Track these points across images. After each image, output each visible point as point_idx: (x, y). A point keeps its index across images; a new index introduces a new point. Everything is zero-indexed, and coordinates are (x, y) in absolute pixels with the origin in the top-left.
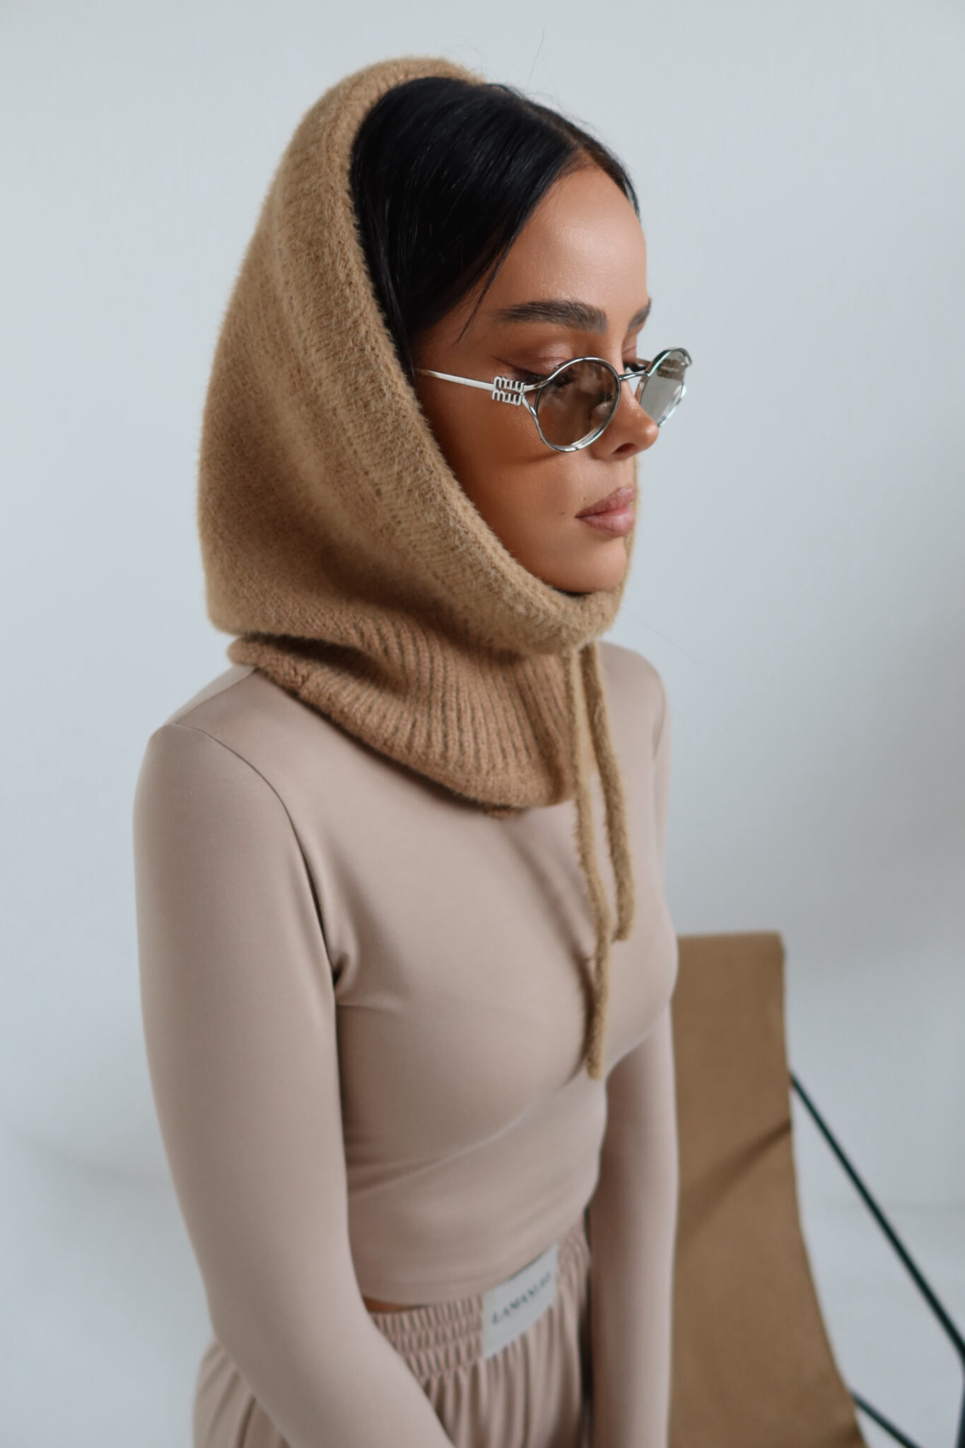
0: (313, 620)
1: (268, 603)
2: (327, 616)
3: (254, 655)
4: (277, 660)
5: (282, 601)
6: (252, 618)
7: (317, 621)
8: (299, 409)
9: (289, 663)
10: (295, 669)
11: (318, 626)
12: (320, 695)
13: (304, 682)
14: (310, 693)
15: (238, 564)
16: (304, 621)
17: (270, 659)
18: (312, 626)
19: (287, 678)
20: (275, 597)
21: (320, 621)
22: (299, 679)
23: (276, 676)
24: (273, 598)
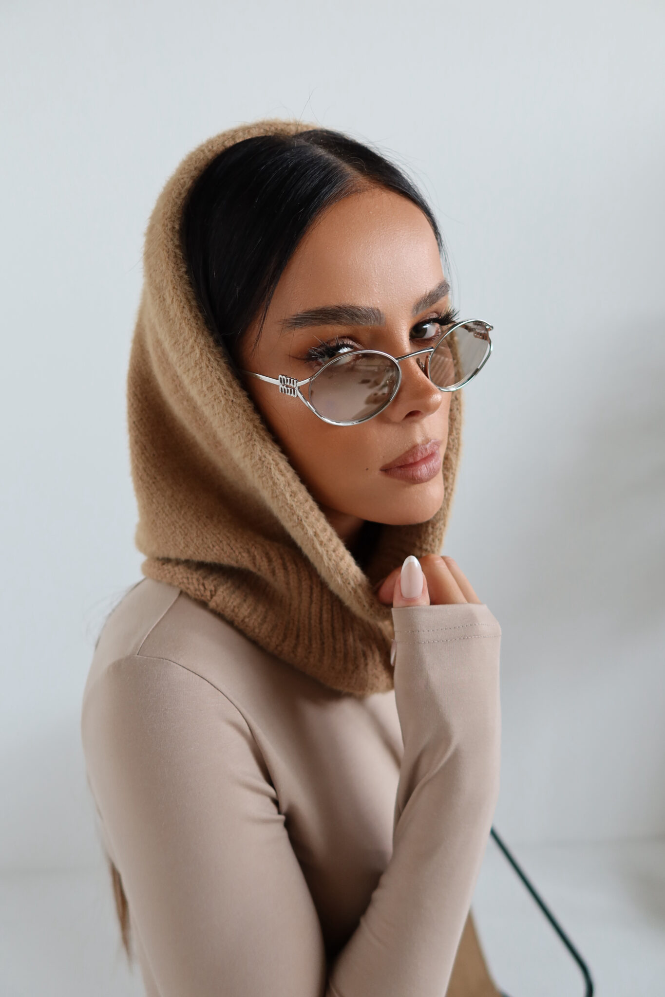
0: (213, 546)
1: (178, 532)
2: (225, 543)
3: (168, 576)
4: (188, 578)
5: (188, 530)
6: (166, 543)
7: (217, 547)
8: (182, 403)
9: (198, 580)
10: (203, 585)
11: (217, 550)
12: (226, 607)
13: (212, 596)
14: (217, 605)
15: (154, 500)
16: (206, 546)
17: (182, 578)
18: (212, 550)
19: (198, 593)
20: (183, 527)
21: (219, 547)
22: (208, 593)
23: (189, 592)
24: (181, 527)
